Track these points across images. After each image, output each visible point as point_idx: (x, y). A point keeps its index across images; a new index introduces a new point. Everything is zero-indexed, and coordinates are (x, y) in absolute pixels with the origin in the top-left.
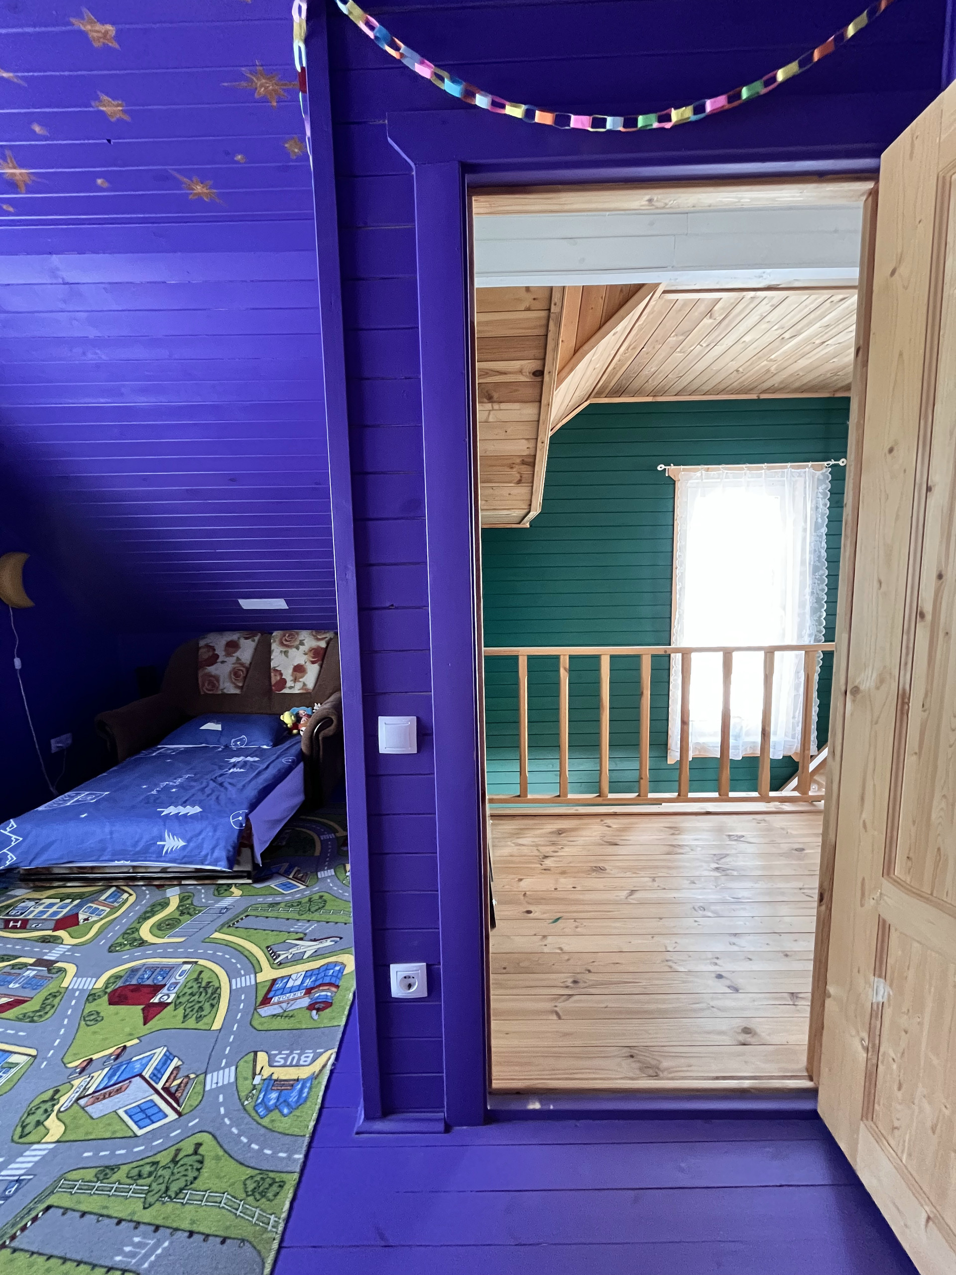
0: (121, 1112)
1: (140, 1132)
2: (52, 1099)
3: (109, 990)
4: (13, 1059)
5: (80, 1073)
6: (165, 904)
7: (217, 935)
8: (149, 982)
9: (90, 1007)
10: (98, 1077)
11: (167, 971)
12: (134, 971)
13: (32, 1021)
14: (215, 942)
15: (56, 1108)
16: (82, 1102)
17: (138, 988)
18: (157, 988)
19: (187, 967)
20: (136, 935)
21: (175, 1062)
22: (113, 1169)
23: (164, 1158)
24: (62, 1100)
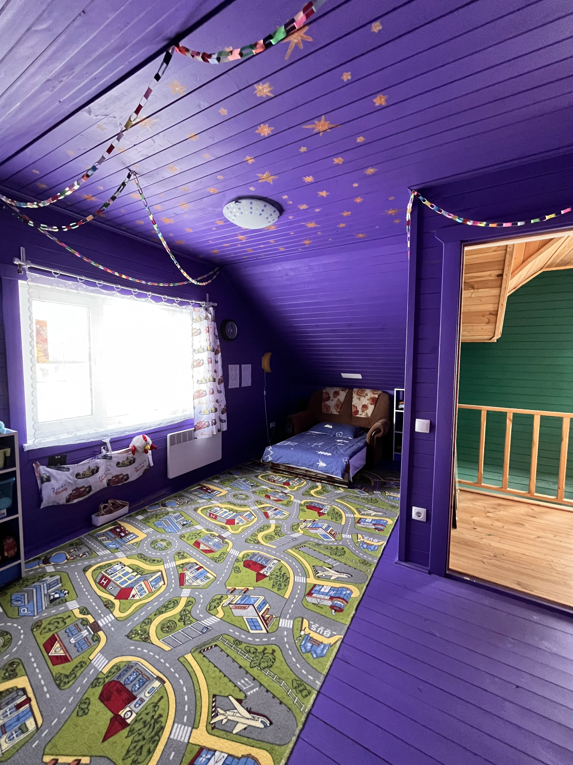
0: (245, 618)
1: (251, 631)
2: (220, 599)
3: (244, 560)
4: (209, 575)
5: (231, 593)
6: (269, 527)
7: (290, 551)
8: (260, 562)
9: (237, 564)
11: (268, 560)
12: (254, 555)
13: (216, 562)
14: (289, 554)
15: (222, 604)
16: (231, 606)
17: (255, 563)
18: (263, 567)
19: (276, 561)
20: (256, 538)
21: (267, 606)
22: (240, 643)
23: (260, 649)
24: (224, 601)
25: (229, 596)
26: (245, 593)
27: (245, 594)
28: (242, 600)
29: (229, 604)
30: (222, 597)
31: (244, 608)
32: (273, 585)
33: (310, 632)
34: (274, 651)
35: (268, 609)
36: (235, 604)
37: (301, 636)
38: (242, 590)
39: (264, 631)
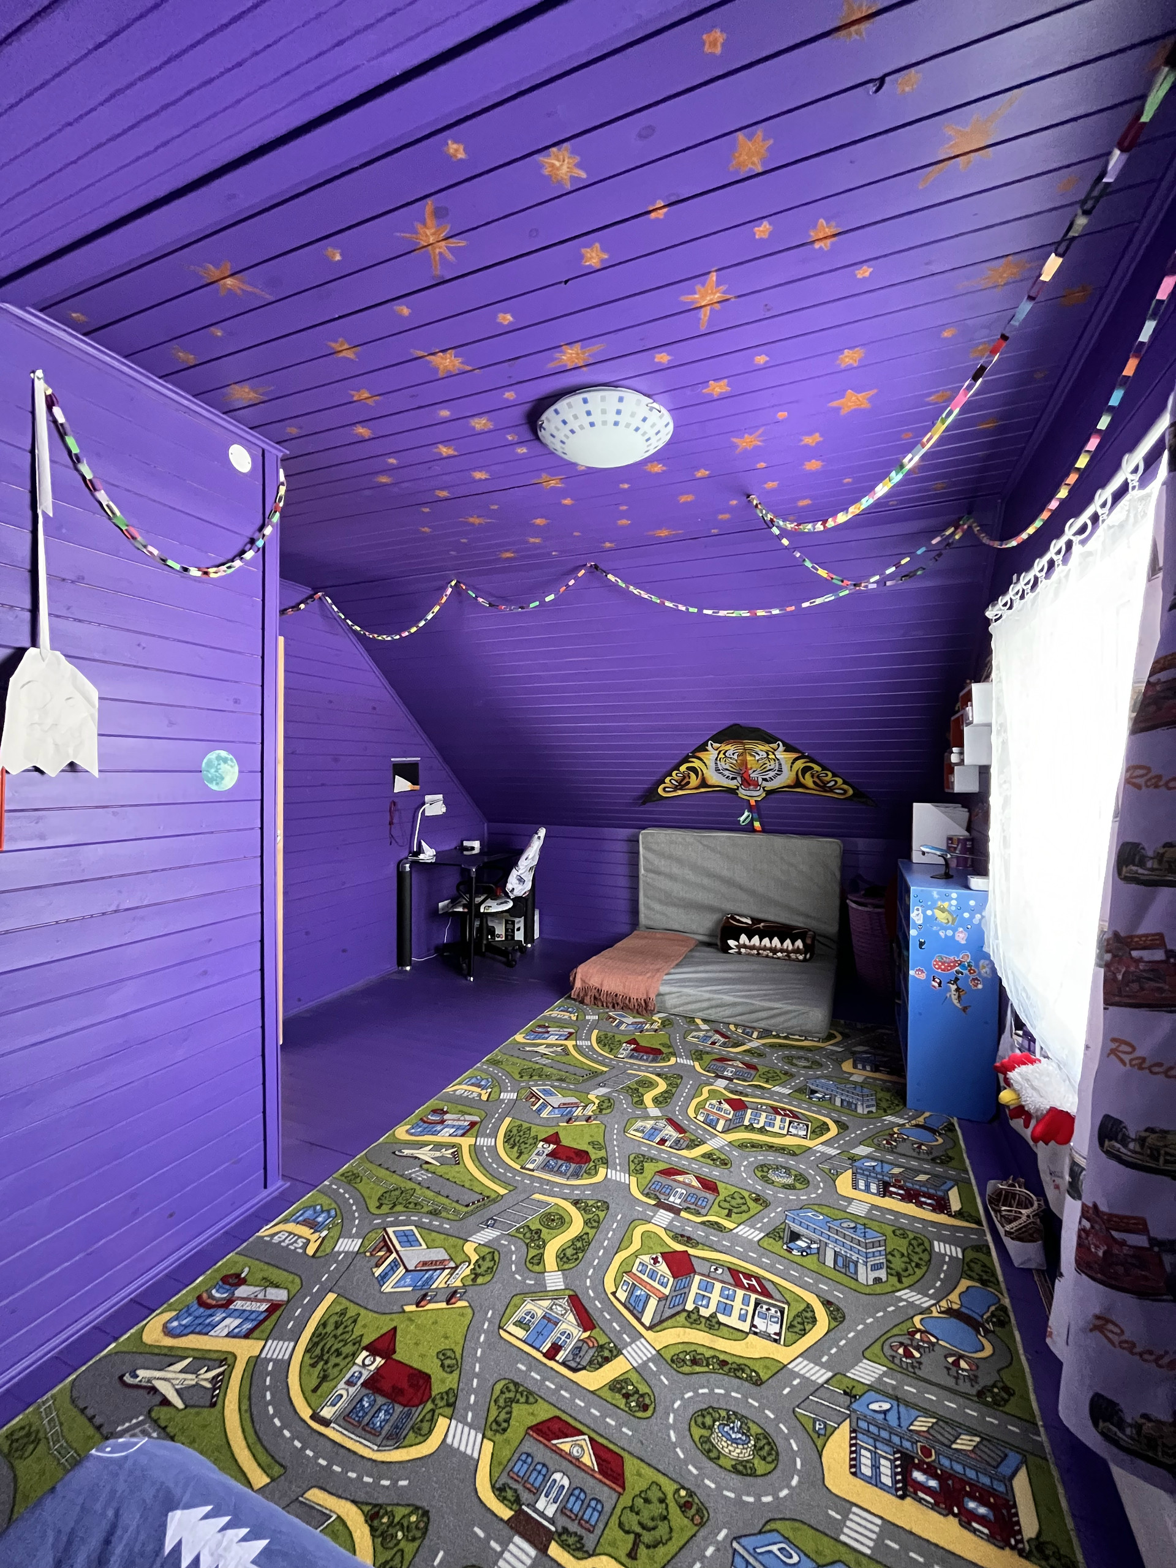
10: (440, 1281)
25: (458, 1283)
26: (425, 1295)
27: (423, 1292)
28: (431, 1277)
29: (456, 1268)
30: (474, 1280)
31: (425, 1263)
32: (355, 1321)
33: (309, 1237)
34: (379, 1207)
35: (378, 1266)
36: (444, 1269)
37: (329, 1229)
38: (430, 1302)
39: (390, 1230)
